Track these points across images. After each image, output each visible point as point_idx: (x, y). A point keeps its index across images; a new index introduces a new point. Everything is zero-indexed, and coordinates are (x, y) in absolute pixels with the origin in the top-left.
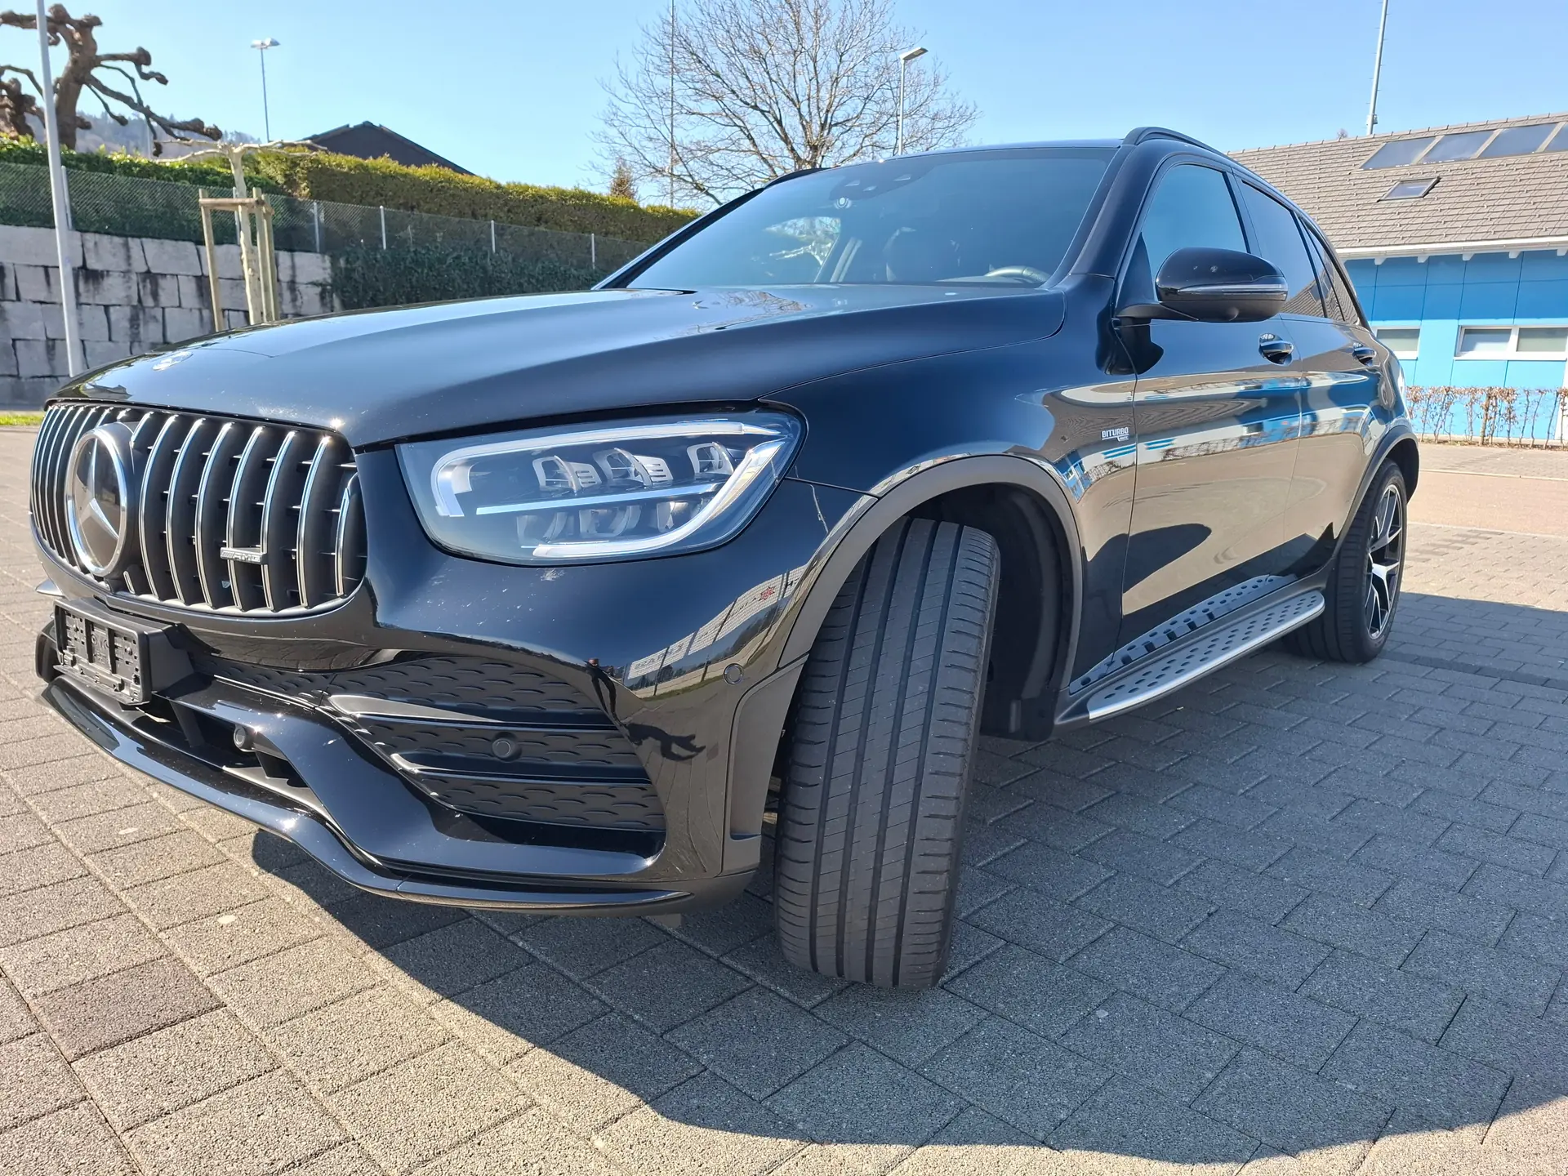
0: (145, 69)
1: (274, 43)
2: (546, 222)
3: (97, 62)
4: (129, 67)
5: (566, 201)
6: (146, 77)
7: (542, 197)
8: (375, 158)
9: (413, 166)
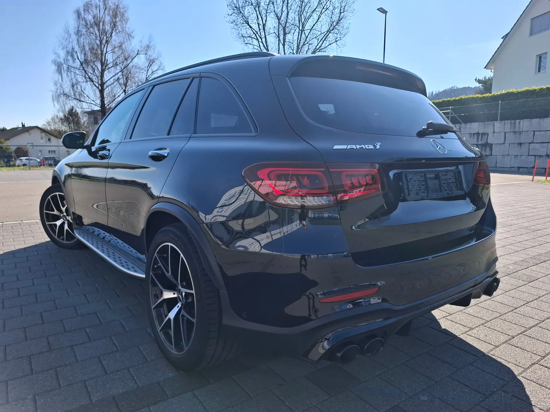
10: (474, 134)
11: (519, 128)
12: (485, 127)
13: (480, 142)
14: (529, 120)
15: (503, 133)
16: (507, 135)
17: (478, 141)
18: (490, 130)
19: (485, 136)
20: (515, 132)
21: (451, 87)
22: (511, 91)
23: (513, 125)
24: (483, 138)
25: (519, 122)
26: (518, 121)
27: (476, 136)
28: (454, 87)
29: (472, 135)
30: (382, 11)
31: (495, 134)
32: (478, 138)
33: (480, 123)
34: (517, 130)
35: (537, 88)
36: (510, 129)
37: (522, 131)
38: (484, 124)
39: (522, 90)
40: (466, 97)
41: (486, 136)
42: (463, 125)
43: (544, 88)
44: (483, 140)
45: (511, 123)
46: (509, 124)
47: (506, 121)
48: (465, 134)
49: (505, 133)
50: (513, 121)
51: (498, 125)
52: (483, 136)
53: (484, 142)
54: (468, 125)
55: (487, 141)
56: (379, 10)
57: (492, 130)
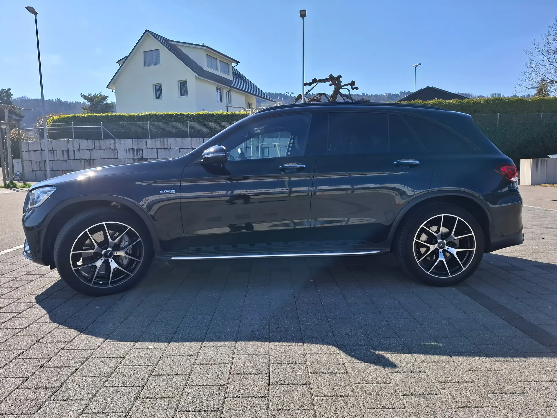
0: (353, 86)
1: (419, 64)
2: (479, 112)
3: (341, 87)
4: (349, 87)
5: (488, 103)
6: (353, 89)
7: (478, 103)
8: (414, 100)
9: (428, 101)
10: (129, 149)
11: (167, 145)
12: (138, 143)
13: (136, 157)
14: (174, 139)
15: (156, 149)
16: (159, 151)
17: (134, 156)
18: (144, 147)
19: (139, 151)
20: (165, 149)
21: (21, 96)
22: (153, 113)
23: (162, 142)
24: (138, 153)
25: (167, 141)
26: (166, 139)
27: (131, 151)
28: (25, 97)
29: (128, 150)
30: (31, 10)
31: (148, 149)
32: (133, 153)
33: (133, 140)
34: (166, 147)
35: (173, 113)
36: (161, 146)
37: (170, 148)
38: (137, 140)
39: (162, 113)
40: (112, 114)
41: (141, 152)
42: (117, 141)
43: (179, 114)
44: (138, 155)
45: (161, 141)
46: (159, 141)
47: (157, 139)
48: (121, 149)
49: (157, 149)
50: (162, 140)
51: (149, 142)
52: (138, 151)
53: (139, 157)
54: (123, 141)
55: (142, 156)
56: (29, 9)
57: (145, 147)
